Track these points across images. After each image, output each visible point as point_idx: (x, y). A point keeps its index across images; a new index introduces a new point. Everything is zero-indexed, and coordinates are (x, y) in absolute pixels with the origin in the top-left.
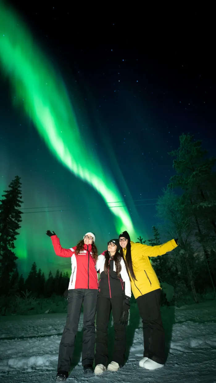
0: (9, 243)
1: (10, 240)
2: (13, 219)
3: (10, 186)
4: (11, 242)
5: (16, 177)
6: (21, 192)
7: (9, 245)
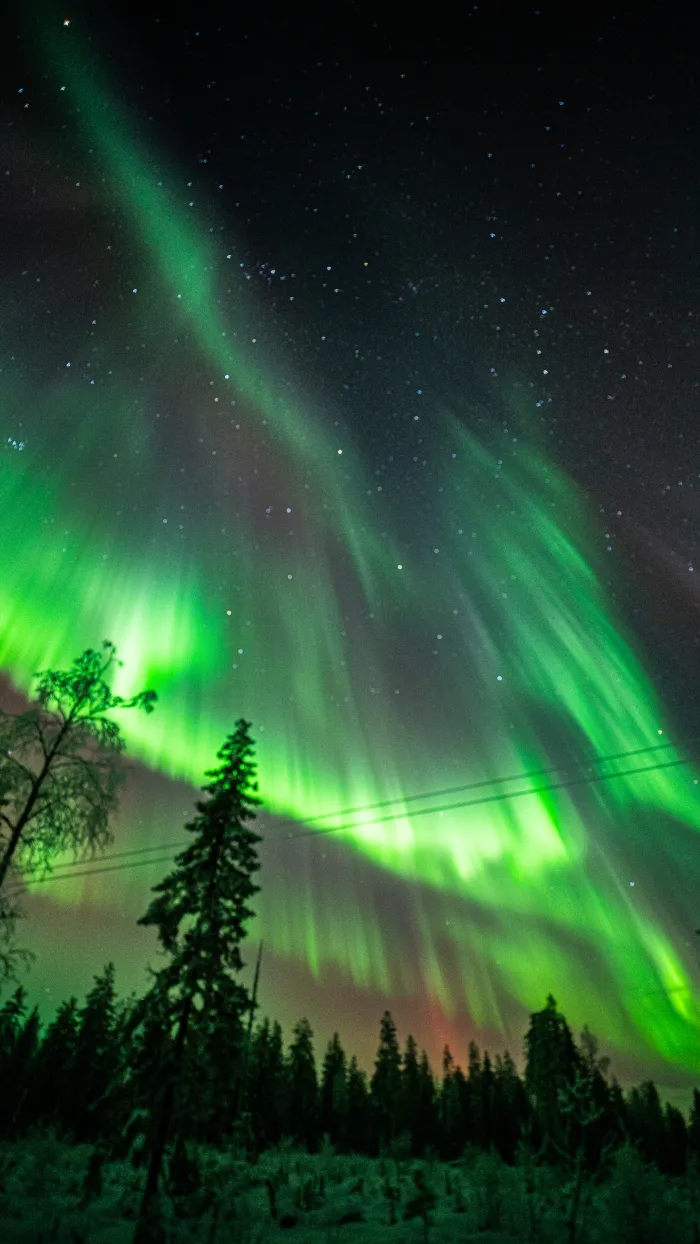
0: (226, 949)
1: (228, 937)
2: (236, 863)
3: (220, 756)
4: (231, 946)
5: (237, 724)
6: (254, 770)
7: (226, 959)
